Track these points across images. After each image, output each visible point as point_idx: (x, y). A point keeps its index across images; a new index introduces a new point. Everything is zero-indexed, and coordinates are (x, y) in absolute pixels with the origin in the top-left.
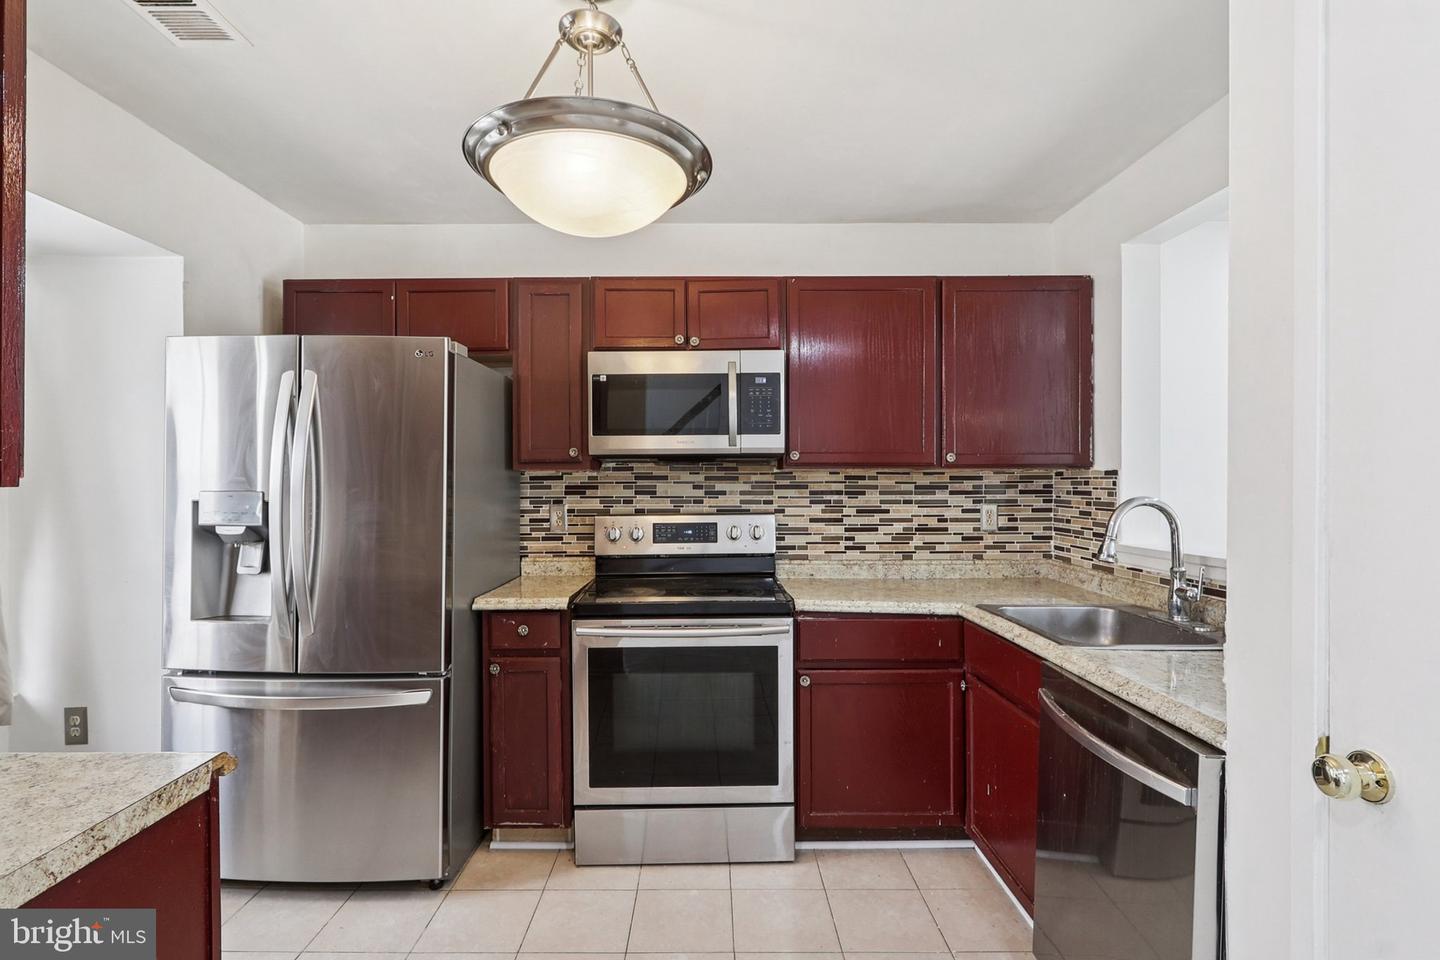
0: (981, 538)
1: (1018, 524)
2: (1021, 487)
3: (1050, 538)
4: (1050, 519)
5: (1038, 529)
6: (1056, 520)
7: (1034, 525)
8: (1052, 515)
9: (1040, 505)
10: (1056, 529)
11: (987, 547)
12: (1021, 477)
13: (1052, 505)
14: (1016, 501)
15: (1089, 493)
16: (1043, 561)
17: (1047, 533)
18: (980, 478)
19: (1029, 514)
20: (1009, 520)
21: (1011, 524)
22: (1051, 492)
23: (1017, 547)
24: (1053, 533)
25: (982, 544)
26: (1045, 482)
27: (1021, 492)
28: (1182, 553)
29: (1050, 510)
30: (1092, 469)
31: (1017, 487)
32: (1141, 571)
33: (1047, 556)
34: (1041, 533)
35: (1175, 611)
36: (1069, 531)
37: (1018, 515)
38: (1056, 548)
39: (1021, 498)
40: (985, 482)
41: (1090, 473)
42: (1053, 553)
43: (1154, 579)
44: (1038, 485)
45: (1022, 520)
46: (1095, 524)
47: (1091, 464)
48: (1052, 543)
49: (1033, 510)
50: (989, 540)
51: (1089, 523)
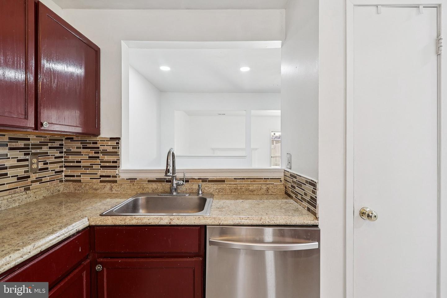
0: (29, 177)
1: (49, 166)
2: (50, 145)
3: (62, 171)
4: (62, 162)
5: (57, 167)
6: (65, 162)
7: (56, 165)
8: (63, 159)
9: (58, 155)
10: (65, 167)
11: (32, 182)
12: (50, 140)
13: (63, 155)
14: (47, 153)
15: (98, 148)
16: (60, 184)
17: (61, 169)
18: (29, 139)
19: (53, 160)
20: (44, 164)
21: (45, 166)
22: (62, 148)
23: (48, 179)
24: (64, 169)
25: (29, 180)
26: (60, 142)
27: (50, 148)
28: (176, 169)
29: (62, 157)
30: (99, 137)
31: (47, 145)
32: (136, 179)
33: (61, 181)
34: (58, 169)
35: (174, 190)
36: (80, 167)
37: (48, 161)
38: (66, 176)
39: (50, 152)
40: (31, 142)
41: (98, 138)
42: (63, 179)
43: (145, 181)
44: (57, 144)
45: (51, 163)
46: (101, 162)
47: (99, 134)
48: (63, 174)
49: (56, 158)
50: (33, 177)
51: (98, 161)
